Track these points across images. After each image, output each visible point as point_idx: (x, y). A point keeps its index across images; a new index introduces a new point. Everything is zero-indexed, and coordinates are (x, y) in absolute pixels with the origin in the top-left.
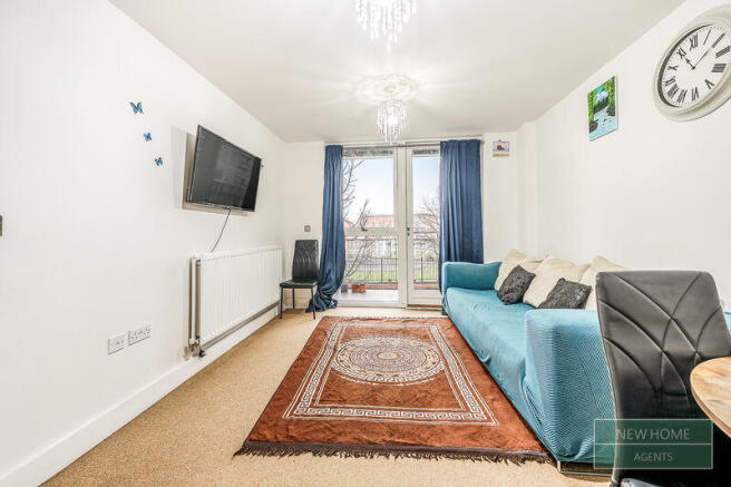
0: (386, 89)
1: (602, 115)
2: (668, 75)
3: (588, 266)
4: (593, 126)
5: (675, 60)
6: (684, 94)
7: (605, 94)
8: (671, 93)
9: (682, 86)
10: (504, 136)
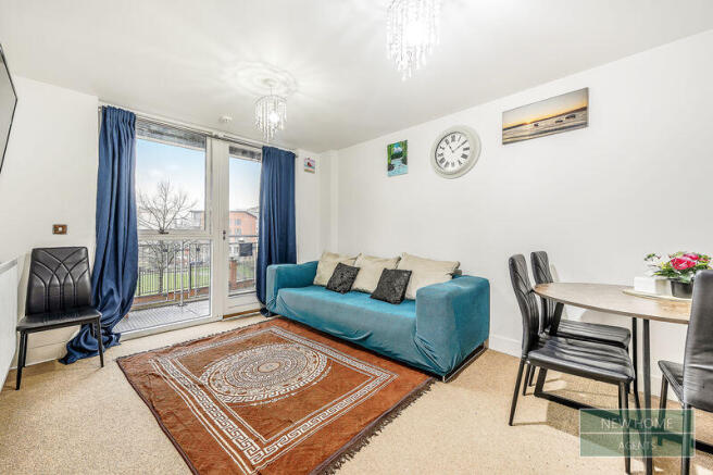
0: (266, 81)
1: (397, 162)
2: (440, 151)
3: (400, 259)
4: (391, 167)
5: (443, 144)
6: (447, 163)
7: (400, 149)
8: (442, 161)
9: (447, 159)
10: (312, 156)
